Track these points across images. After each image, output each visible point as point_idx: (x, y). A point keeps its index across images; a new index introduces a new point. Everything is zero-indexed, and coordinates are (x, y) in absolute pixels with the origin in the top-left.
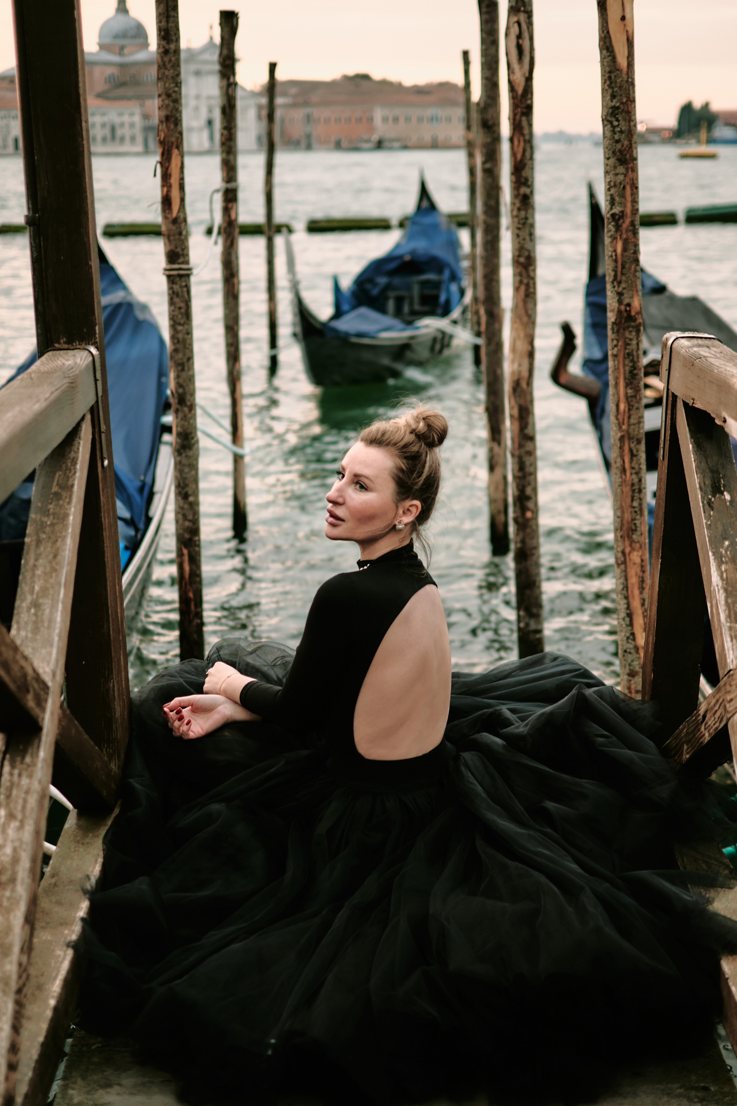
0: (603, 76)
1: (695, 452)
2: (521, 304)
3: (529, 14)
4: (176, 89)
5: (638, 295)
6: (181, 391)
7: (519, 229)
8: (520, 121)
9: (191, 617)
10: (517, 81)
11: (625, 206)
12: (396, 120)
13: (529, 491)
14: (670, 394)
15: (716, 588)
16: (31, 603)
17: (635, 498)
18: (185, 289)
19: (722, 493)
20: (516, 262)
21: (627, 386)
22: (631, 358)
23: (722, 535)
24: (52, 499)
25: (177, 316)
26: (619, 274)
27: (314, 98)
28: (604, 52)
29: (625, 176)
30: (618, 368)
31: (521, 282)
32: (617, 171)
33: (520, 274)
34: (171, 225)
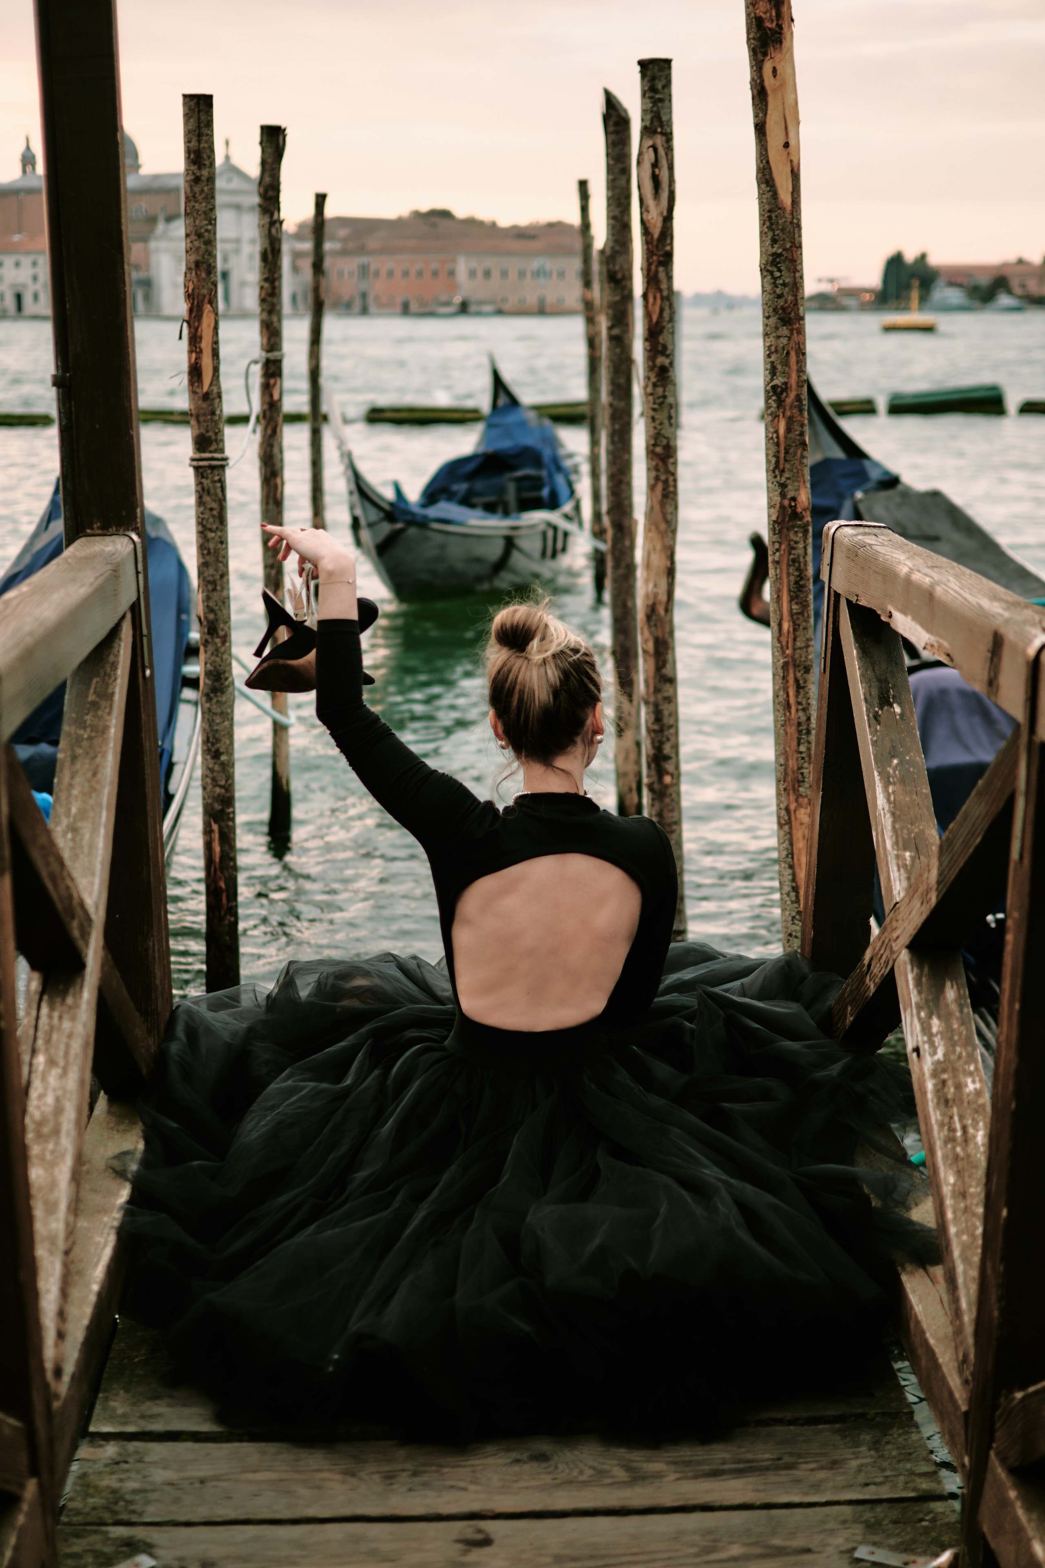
0: (761, 215)
1: (860, 659)
2: (657, 508)
3: (668, 137)
4: (209, 227)
5: (806, 487)
6: (211, 616)
7: (654, 410)
8: (657, 272)
9: (222, 913)
10: (653, 221)
11: (789, 377)
12: (487, 274)
13: (667, 749)
14: (832, 593)
15: (882, 812)
16: (68, 826)
17: (802, 741)
18: (219, 485)
19: (891, 705)
20: (651, 453)
21: (791, 599)
22: (797, 565)
23: (890, 753)
24: (88, 709)
25: (208, 519)
26: (782, 461)
27: (372, 243)
28: (763, 186)
29: (789, 339)
30: (781, 578)
31: (657, 478)
32: (780, 333)
33: (657, 469)
34: (200, 402)
